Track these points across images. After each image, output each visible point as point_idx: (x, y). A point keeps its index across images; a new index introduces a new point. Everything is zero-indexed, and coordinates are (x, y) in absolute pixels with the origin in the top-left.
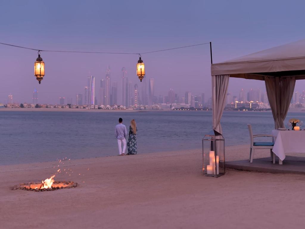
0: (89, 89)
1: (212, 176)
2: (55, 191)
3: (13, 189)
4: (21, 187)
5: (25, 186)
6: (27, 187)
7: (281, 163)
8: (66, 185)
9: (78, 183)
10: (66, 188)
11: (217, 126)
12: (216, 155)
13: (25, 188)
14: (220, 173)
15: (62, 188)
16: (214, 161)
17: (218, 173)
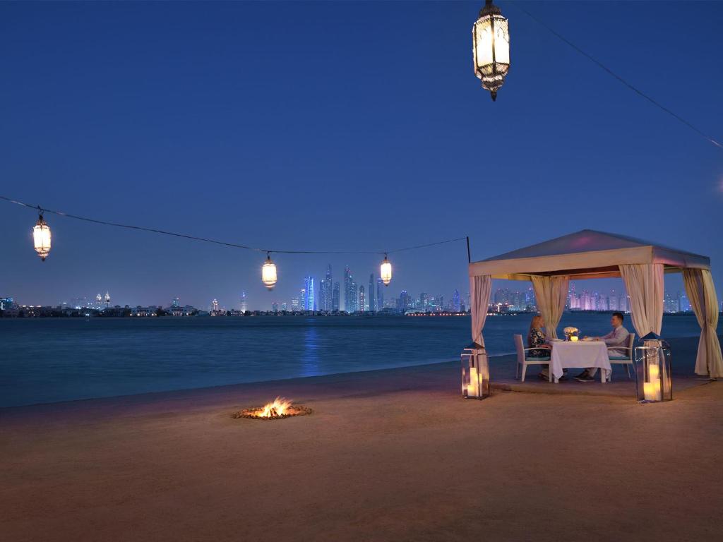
0: (307, 292)
1: (474, 398)
2: (286, 419)
3: (235, 418)
4: (245, 414)
5: (249, 414)
6: (252, 414)
7: (556, 381)
8: (297, 412)
9: (313, 409)
10: (298, 415)
11: (478, 337)
12: (478, 373)
13: (250, 416)
14: (483, 395)
15: (294, 415)
16: (477, 380)
17: (481, 395)
